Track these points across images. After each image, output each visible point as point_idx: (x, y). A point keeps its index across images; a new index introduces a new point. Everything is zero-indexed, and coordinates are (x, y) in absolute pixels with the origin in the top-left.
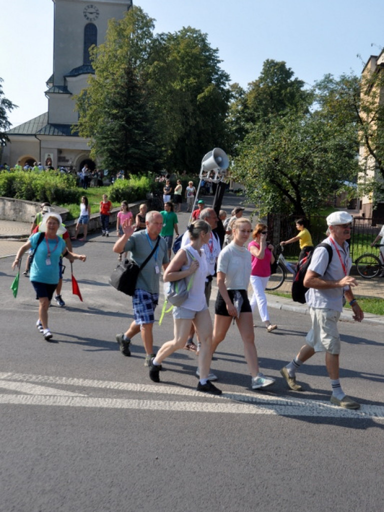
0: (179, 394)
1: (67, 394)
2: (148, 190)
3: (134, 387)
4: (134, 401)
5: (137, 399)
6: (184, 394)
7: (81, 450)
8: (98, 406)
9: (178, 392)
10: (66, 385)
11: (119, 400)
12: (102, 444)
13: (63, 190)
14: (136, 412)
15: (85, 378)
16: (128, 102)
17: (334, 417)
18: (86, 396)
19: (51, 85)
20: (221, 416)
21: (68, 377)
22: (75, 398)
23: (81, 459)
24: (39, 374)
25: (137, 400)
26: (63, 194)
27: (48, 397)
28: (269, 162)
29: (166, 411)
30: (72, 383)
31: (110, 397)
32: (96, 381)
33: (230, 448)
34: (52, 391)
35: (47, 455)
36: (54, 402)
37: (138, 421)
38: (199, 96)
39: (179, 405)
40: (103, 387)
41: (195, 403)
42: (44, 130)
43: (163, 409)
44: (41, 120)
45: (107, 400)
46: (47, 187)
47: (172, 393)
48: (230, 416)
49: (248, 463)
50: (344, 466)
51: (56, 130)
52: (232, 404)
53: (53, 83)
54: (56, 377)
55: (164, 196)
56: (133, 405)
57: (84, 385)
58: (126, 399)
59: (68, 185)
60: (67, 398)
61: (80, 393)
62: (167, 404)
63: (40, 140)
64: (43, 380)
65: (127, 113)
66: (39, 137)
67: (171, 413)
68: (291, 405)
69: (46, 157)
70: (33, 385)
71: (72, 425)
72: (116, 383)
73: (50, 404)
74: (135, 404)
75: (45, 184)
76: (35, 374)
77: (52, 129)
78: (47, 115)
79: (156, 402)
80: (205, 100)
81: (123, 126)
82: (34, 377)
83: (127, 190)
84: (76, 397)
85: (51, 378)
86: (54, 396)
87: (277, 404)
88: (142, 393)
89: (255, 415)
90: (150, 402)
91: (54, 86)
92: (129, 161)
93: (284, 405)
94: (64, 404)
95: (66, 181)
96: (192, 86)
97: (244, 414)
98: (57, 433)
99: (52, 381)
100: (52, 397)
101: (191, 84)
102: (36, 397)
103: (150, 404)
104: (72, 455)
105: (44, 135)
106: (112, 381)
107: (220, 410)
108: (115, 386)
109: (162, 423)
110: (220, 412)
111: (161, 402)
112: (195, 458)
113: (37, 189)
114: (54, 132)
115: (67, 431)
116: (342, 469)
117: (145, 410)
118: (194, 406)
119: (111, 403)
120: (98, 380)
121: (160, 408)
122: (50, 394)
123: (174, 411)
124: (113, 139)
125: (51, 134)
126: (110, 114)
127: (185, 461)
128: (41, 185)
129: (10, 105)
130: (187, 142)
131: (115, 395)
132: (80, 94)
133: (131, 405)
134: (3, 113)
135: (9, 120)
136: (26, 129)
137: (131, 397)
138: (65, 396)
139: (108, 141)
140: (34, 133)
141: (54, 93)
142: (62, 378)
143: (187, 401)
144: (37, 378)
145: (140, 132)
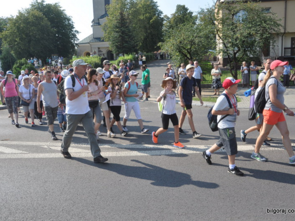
0: (135, 147)
1: (85, 151)
3: (116, 146)
4: (114, 152)
6: (137, 147)
7: (87, 179)
10: (87, 147)
11: (108, 153)
12: (97, 175)
13: (98, 63)
14: (114, 158)
16: (122, 25)
19: (93, 23)
20: (152, 157)
22: (89, 153)
23: (86, 183)
24: (76, 143)
25: (116, 152)
27: (77, 153)
28: (177, 43)
31: (104, 152)
35: (71, 181)
36: (79, 156)
37: (114, 162)
38: (151, 21)
39: (134, 153)
41: (141, 151)
42: (92, 40)
43: (127, 155)
44: (91, 37)
46: (92, 62)
47: (132, 147)
51: (97, 40)
52: (158, 151)
55: (139, 62)
60: (85, 153)
62: (129, 153)
63: (91, 45)
64: (77, 145)
65: (122, 30)
66: (90, 43)
69: (94, 51)
71: (85, 166)
72: (108, 145)
74: (115, 154)
75: (91, 62)
77: (95, 40)
78: (93, 34)
79: (124, 152)
80: (153, 22)
81: (120, 35)
86: (80, 153)
90: (122, 152)
91: (94, 23)
92: (124, 49)
94: (84, 156)
95: (99, 60)
96: (148, 17)
99: (80, 145)
100: (79, 153)
104: (82, 181)
105: (92, 42)
107: (152, 154)
109: (125, 162)
111: (126, 152)
114: (96, 41)
117: (118, 157)
121: (125, 155)
122: (79, 151)
123: (131, 156)
124: (117, 41)
125: (95, 41)
126: (115, 31)
127: (133, 181)
129: (78, 32)
130: (148, 39)
131: (107, 150)
132: (103, 24)
133: (113, 154)
134: (76, 35)
135: (78, 38)
136: (85, 41)
137: (114, 150)
138: (85, 152)
139: (115, 41)
140: (88, 42)
141: (95, 26)
142: (85, 144)
143: (138, 151)
144: (75, 145)
145: (128, 37)
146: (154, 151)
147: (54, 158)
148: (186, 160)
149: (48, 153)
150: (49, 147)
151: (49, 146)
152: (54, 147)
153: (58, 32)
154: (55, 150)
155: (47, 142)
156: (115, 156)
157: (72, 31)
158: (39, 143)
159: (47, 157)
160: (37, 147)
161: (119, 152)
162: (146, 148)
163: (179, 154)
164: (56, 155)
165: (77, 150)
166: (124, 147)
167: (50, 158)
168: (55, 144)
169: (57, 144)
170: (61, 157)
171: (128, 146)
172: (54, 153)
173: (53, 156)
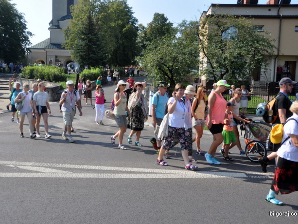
1: (62, 172)
2: (100, 74)
3: (95, 168)
4: (96, 174)
5: (97, 173)
6: (120, 170)
7: (70, 198)
8: (78, 177)
9: (117, 169)
10: (62, 168)
11: (88, 174)
12: (80, 195)
13: (58, 75)
14: (97, 180)
15: (71, 164)
16: (89, 32)
17: (193, 178)
18: (72, 172)
19: (51, 24)
20: (139, 180)
21: (63, 164)
22: (66, 174)
23: (70, 202)
24: (48, 163)
25: (97, 174)
26: (58, 77)
27: (53, 174)
28: (158, 59)
29: (111, 178)
30: (64, 167)
31: (84, 173)
32: (76, 165)
33: (143, 195)
34: (54, 171)
35: (53, 201)
36: (56, 176)
37: (98, 183)
38: (124, 30)
39: (118, 175)
40: (80, 168)
41: (126, 174)
42: (48, 46)
43: (110, 177)
44: (47, 41)
45: (82, 174)
46: (50, 73)
47: (115, 170)
48: (143, 179)
49: (153, 201)
50: (198, 200)
51: (54, 47)
52: (144, 174)
53: (52, 23)
54: (56, 164)
55: (108, 77)
56: (95, 176)
57: (71, 167)
58: (91, 173)
59: (60, 73)
60: (62, 174)
61: (69, 171)
63: (46, 52)
64: (50, 165)
65: (89, 37)
66: (46, 50)
67: (114, 179)
68: (172, 173)
69: (49, 60)
70: (45, 168)
71: (65, 187)
72: (87, 166)
73: (54, 177)
74: (96, 175)
75: (49, 72)
76: (46, 163)
77: (52, 46)
78: (49, 39)
79: (107, 174)
80: (127, 31)
81: (87, 43)
82: (45, 164)
83: (90, 75)
84: (67, 173)
85: (54, 164)
86: (56, 173)
87: (165, 173)
88: (100, 170)
89: (155, 178)
90: (104, 174)
91: (53, 25)
92: (90, 60)
93: (169, 173)
94: (61, 177)
95: (59, 71)
96: (120, 24)
97: (150, 178)
98: (58, 191)
99: (54, 166)
100: (55, 174)
101: (120, 23)
102: (47, 174)
104: (66, 201)
105: (48, 49)
106: (84, 165)
107: (138, 177)
108: (86, 167)
109: (110, 184)
111: (109, 174)
112: (127, 200)
113: (45, 75)
114: (53, 47)
115: (63, 189)
116: (197, 202)
117: (101, 178)
119: (84, 176)
120: (78, 165)
121: (108, 177)
122: (54, 172)
124: (82, 50)
125: (52, 48)
126: (80, 38)
127: (122, 202)
128: (47, 73)
129: (31, 34)
131: (86, 172)
132: (65, 28)
133: (94, 176)
134: (28, 38)
135: (31, 42)
136: (39, 46)
137: (94, 172)
138: (61, 173)
139: (80, 51)
140: (43, 48)
141: (53, 28)
142: (59, 165)
143: (122, 173)
144: (47, 165)
145: (95, 46)
146: (140, 174)
148: (176, 184)
149: (16, 172)
151: (16, 165)
152: (22, 166)
153: (5, 31)
154: (24, 169)
155: (11, 161)
156: (97, 177)
157: (24, 32)
158: (2, 161)
159: (16, 177)
161: (100, 175)
162: (130, 171)
163: (167, 178)
164: (27, 174)
165: (51, 170)
166: (106, 169)
167: (21, 178)
168: (21, 163)
169: (25, 163)
170: (34, 176)
171: (109, 168)
172: (25, 173)
173: (24, 176)
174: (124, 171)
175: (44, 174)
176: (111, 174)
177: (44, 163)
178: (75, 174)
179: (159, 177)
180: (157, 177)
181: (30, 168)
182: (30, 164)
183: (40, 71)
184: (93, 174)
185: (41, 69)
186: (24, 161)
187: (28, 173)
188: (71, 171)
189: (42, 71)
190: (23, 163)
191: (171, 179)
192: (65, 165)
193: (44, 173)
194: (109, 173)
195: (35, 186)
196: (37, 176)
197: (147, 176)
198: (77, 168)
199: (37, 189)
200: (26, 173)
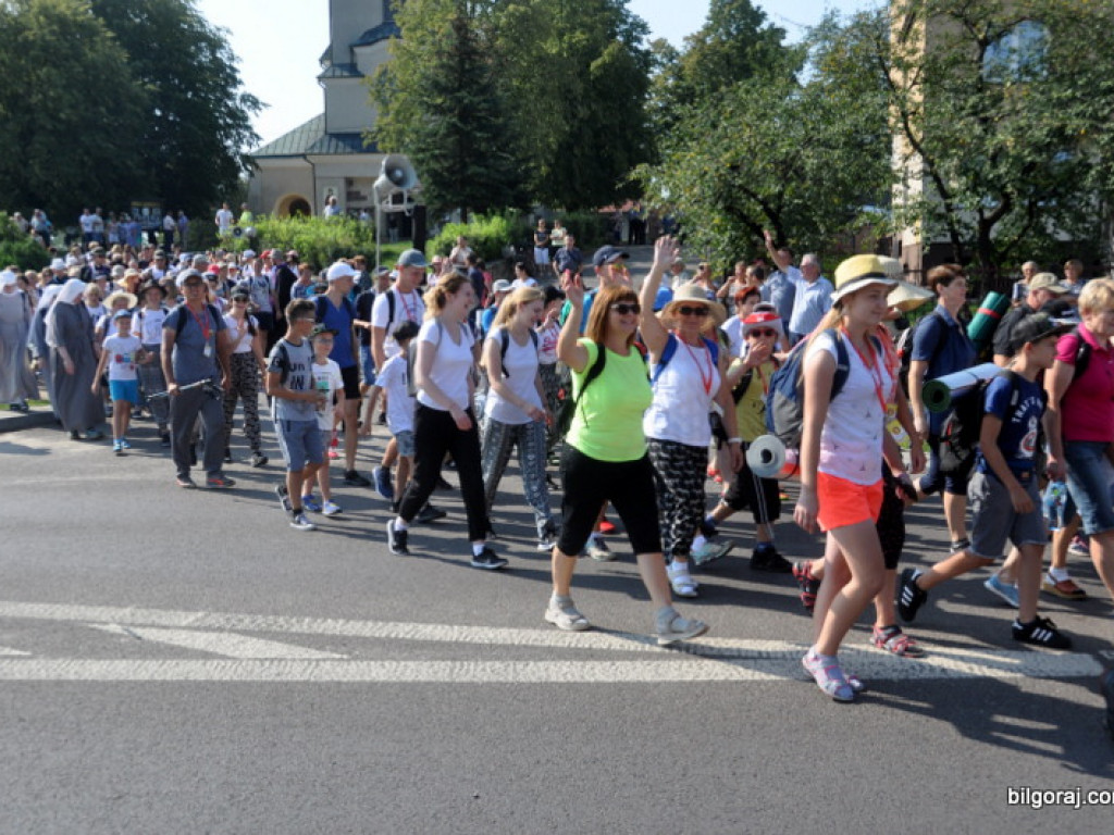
0: (536, 643)
1: (306, 656)
2: (505, 240)
4: (443, 664)
5: (448, 659)
6: (547, 643)
7: (318, 784)
8: (368, 679)
9: (536, 640)
10: (310, 635)
11: (411, 664)
12: (363, 768)
13: (349, 251)
14: (443, 690)
15: (349, 617)
16: (461, 81)
18: (345, 657)
19: (328, 63)
20: (621, 690)
21: (315, 616)
22: (322, 663)
23: (315, 804)
24: (259, 613)
25: (449, 663)
27: (267, 664)
30: (320, 631)
31: (393, 659)
32: (370, 624)
33: (635, 765)
34: (278, 649)
35: (244, 795)
36: (278, 675)
37: (445, 709)
38: (594, 65)
39: (535, 669)
40: (383, 635)
41: (568, 663)
42: (318, 145)
43: (501, 679)
44: (314, 127)
45: (387, 664)
46: (319, 246)
47: (524, 642)
48: (641, 688)
49: (673, 799)
50: (878, 793)
51: (341, 144)
52: (646, 662)
53: (331, 59)
54: (291, 617)
55: (536, 249)
56: (440, 674)
57: (345, 633)
58: (426, 660)
59: (357, 241)
60: (306, 663)
61: (336, 651)
62: (511, 669)
63: (313, 165)
64: (264, 625)
65: (460, 100)
66: (310, 158)
67: (517, 689)
69: (326, 194)
70: (243, 638)
71: (308, 725)
72: (411, 626)
73: (269, 679)
74: (444, 670)
75: (315, 241)
76: (251, 613)
77: (334, 142)
78: (323, 118)
79: (488, 664)
80: (605, 70)
81: (454, 125)
82: (247, 620)
84: (324, 660)
85: (281, 620)
86: (281, 660)
88: (463, 645)
89: (691, 683)
90: (476, 665)
91: (332, 65)
92: (468, 189)
94: (298, 678)
95: (353, 233)
96: (580, 46)
97: (669, 683)
98: (274, 745)
99: (281, 626)
100: (276, 663)
101: (578, 42)
102: (244, 664)
103: (475, 670)
104: (297, 796)
105: (320, 154)
106: (402, 621)
107: (620, 678)
108: (408, 633)
109: (494, 712)
110: (620, 682)
111: (498, 665)
112: (559, 792)
114: (337, 146)
115: (294, 739)
117: (462, 685)
118: (565, 669)
119: (395, 671)
120: (376, 619)
121: (494, 678)
122: (273, 656)
123: (523, 683)
124: (437, 152)
125: (332, 151)
126: (428, 106)
127: (535, 801)
128: (309, 243)
129: (255, 103)
130: (577, 151)
131: (405, 654)
132: (374, 73)
133: (436, 673)
134: (245, 119)
135: (256, 130)
136: (288, 144)
137: (439, 655)
138: (303, 660)
139: (428, 154)
140: (302, 151)
141: (334, 77)
142: (303, 621)
143: (553, 660)
144: (253, 622)
145: (486, 135)
146: (628, 663)
147: (155, 681)
149: (124, 657)
150: (132, 629)
151: (132, 624)
152: (154, 631)
153: (164, 99)
154: (158, 644)
155: (120, 606)
156: (447, 680)
157: (230, 96)
158: (83, 608)
159: (122, 678)
160: (72, 629)
162: (587, 646)
163: (746, 681)
164: (165, 666)
165: (265, 648)
166: (486, 641)
167: (136, 682)
168: (156, 616)
169: (166, 617)
170: (192, 677)
171: (503, 635)
172: (158, 660)
173: (152, 675)
174: (562, 648)
175: (234, 667)
176: (506, 663)
177: (241, 616)
178: (359, 662)
179: (711, 677)
180: (703, 678)
181: (181, 639)
182: (186, 617)
183: (284, 238)
184: (432, 665)
185: (288, 231)
186: (167, 607)
187: (168, 662)
188: (343, 648)
189: (291, 239)
190: (163, 613)
191: (762, 687)
192: (323, 622)
193: (234, 659)
194: (498, 658)
195: (184, 724)
196: (201, 677)
197: (660, 671)
198: (368, 635)
199: (190, 735)
200: (161, 662)
